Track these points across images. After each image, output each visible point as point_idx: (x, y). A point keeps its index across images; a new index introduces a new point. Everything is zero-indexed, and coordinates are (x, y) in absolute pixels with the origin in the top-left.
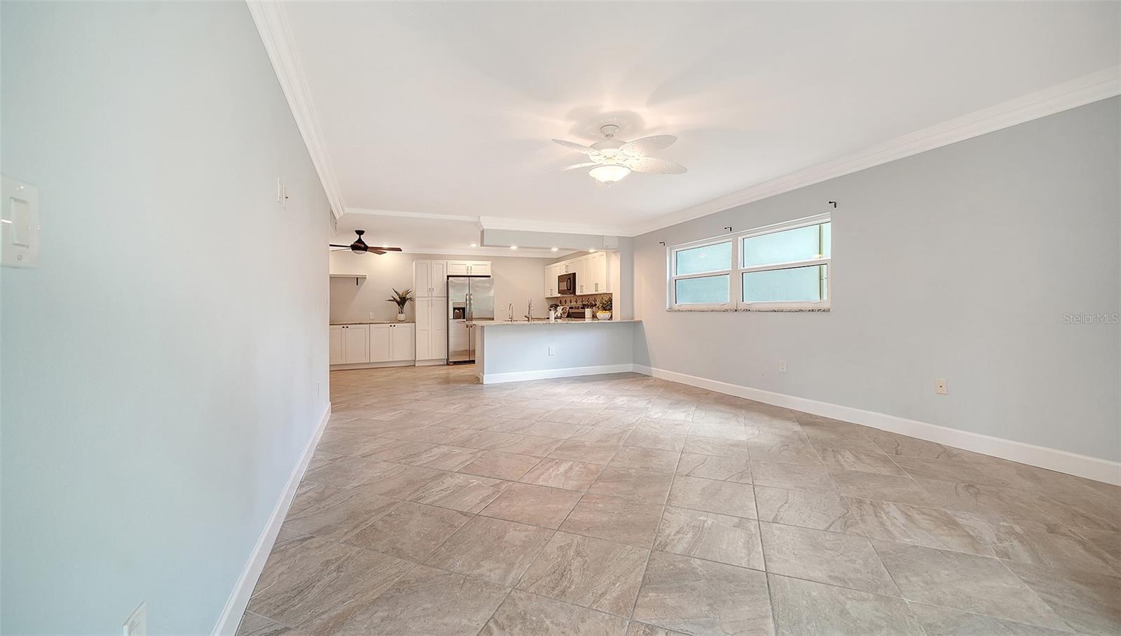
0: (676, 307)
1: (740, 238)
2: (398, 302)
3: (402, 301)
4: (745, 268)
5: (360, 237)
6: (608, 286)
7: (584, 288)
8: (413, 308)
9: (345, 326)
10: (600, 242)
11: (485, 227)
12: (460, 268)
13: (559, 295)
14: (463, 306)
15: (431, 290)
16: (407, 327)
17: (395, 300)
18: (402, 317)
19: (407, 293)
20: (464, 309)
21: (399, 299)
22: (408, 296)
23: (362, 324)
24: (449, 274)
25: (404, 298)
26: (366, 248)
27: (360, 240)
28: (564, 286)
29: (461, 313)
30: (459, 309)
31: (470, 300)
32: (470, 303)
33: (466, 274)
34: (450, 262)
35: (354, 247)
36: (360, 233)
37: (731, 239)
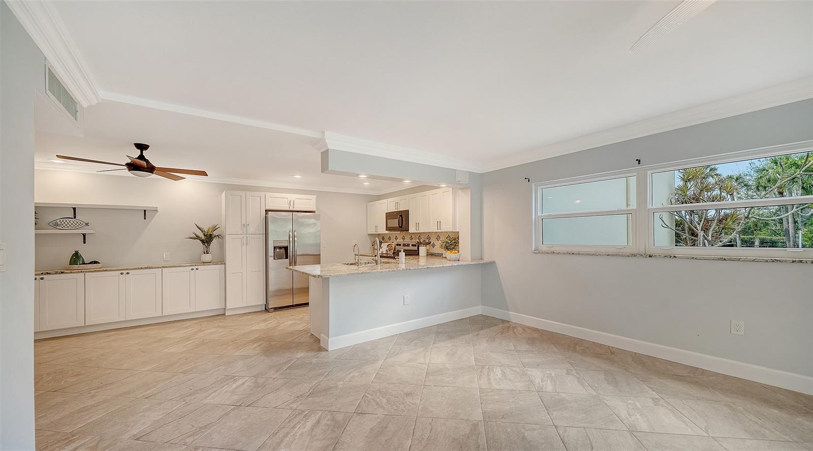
0: (544, 248)
1: (649, 172)
2: (203, 241)
3: (207, 239)
4: (654, 207)
5: (142, 153)
6: (454, 224)
7: (420, 225)
8: (222, 247)
9: (125, 272)
10: (450, 176)
11: (329, 148)
12: (280, 201)
13: (387, 232)
14: (285, 244)
15: (245, 226)
16: (216, 269)
17: (197, 237)
18: (207, 258)
19: (215, 229)
20: (286, 248)
21: (203, 237)
22: (215, 233)
23: (152, 268)
24: (268, 208)
25: (211, 235)
26: (151, 169)
27: (141, 157)
28: (395, 223)
29: (284, 252)
30: (280, 248)
31: (294, 237)
32: (294, 241)
33: (288, 209)
34: (269, 194)
35: (132, 166)
36: (142, 147)
37: (635, 174)
